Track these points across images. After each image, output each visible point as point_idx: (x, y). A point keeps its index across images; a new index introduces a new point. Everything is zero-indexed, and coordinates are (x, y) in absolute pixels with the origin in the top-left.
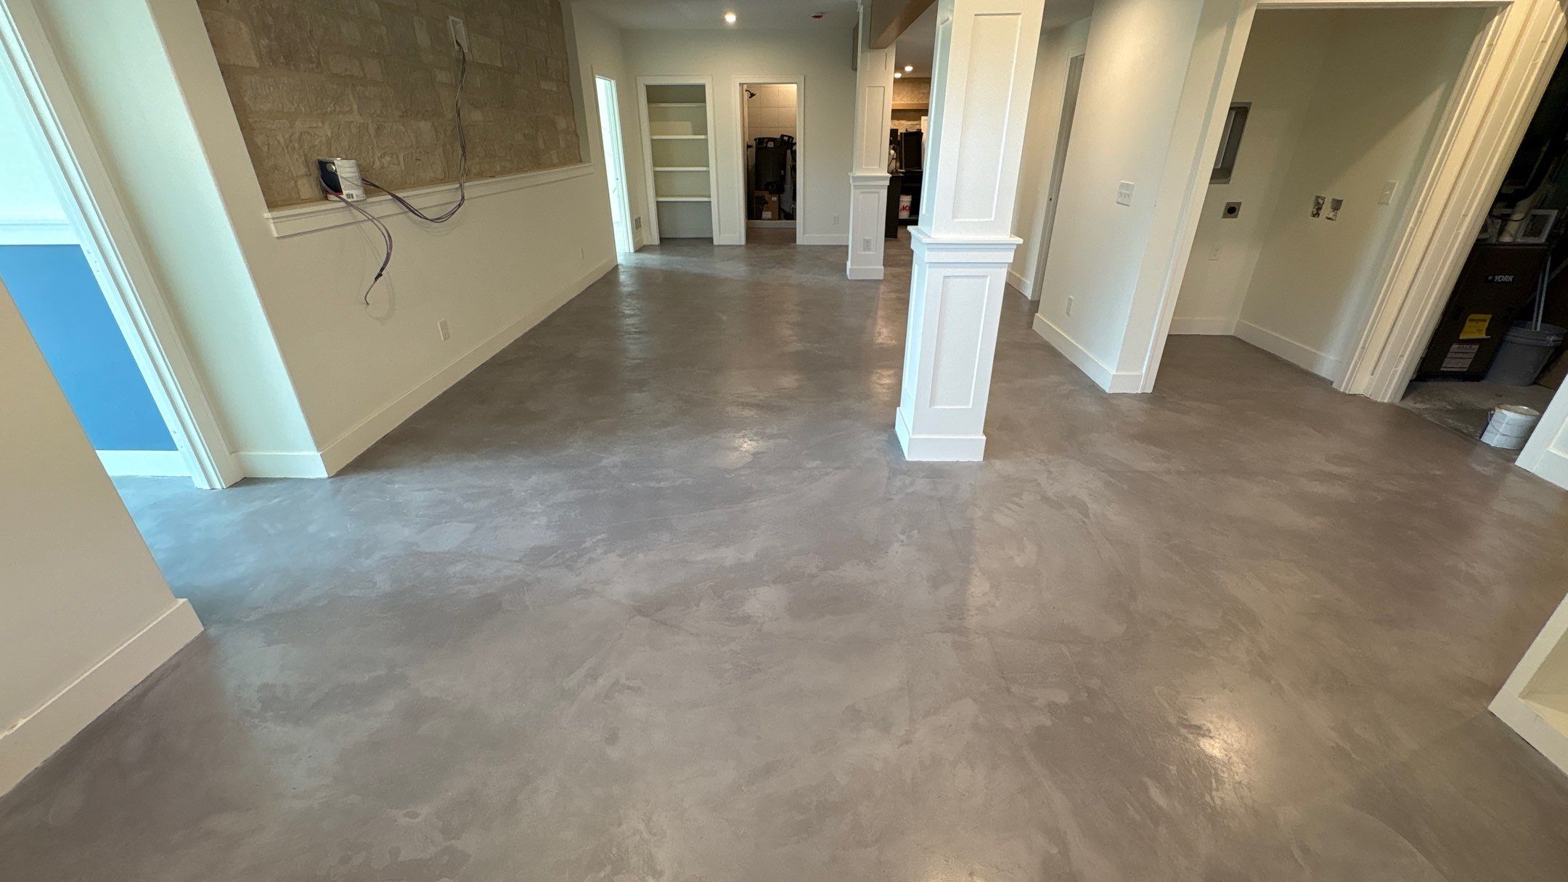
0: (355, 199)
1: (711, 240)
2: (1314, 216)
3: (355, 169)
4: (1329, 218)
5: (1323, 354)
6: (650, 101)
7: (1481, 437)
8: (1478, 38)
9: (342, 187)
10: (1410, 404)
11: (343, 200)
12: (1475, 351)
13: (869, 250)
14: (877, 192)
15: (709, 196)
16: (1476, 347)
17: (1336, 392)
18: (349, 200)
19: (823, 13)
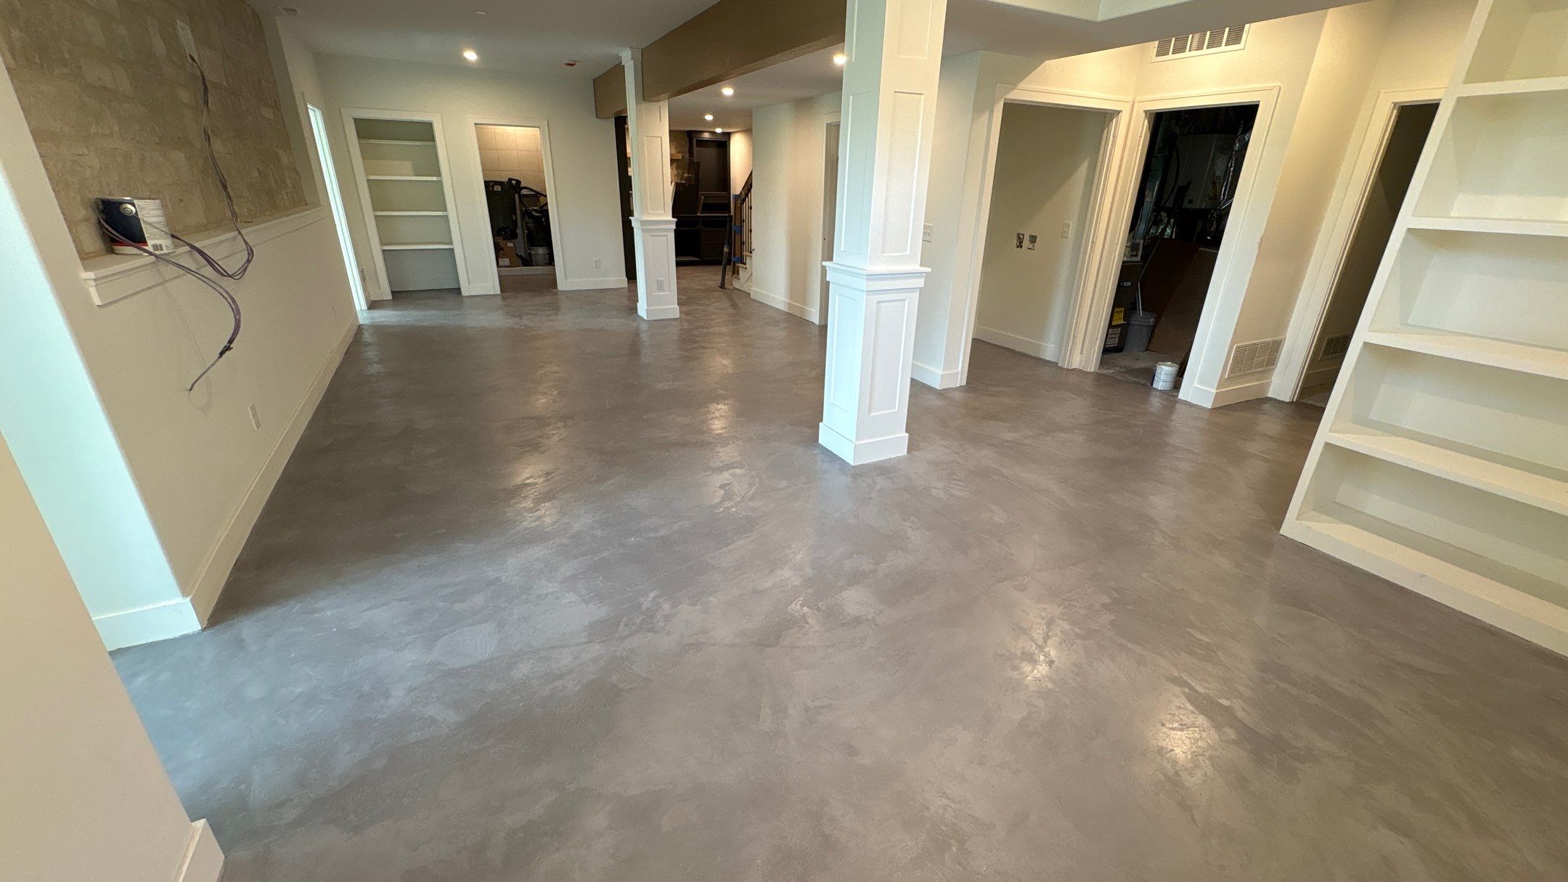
0: (165, 251)
1: (458, 290)
2: (1018, 247)
3: (159, 212)
4: (1029, 249)
5: (1048, 345)
6: (360, 136)
7: (1152, 384)
8: (1106, 131)
9: (146, 236)
10: (1104, 371)
11: (151, 254)
12: (1119, 332)
13: (663, 290)
14: (664, 235)
15: (451, 243)
16: (1119, 329)
17: (1062, 368)
18: (156, 252)
19: (575, 61)
